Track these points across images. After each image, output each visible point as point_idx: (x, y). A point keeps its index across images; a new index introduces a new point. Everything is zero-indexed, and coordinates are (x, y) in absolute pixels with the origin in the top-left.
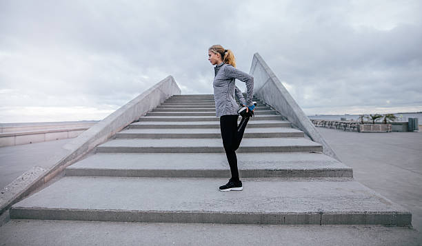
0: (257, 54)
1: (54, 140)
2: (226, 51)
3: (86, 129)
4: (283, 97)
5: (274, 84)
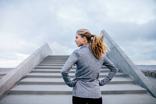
5: (119, 51)
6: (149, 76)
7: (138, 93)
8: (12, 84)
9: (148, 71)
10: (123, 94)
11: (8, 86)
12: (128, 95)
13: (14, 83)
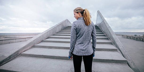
0: (99, 11)
1: (20, 42)
2: (84, 10)
3: (32, 38)
4: (108, 29)
5: (105, 23)
6: (133, 39)
7: (111, 51)
8: (39, 42)
9: (132, 36)
10: (100, 51)
11: (35, 43)
12: (103, 51)
13: (40, 41)
